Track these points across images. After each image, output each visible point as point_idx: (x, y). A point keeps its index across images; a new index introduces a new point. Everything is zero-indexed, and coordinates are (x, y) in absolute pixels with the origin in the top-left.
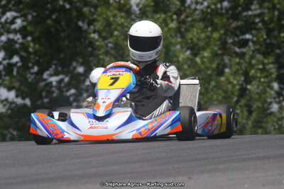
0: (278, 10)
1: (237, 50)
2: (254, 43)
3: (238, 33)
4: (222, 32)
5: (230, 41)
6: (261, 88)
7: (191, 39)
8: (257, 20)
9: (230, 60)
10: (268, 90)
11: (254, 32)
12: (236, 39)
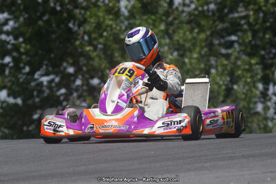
0: (263, 12)
1: (223, 51)
2: (240, 44)
3: (224, 34)
4: (208, 33)
5: (216, 42)
6: (247, 87)
7: (178, 41)
8: (243, 22)
9: (216, 61)
10: (254, 90)
11: (240, 34)
12: (222, 41)
